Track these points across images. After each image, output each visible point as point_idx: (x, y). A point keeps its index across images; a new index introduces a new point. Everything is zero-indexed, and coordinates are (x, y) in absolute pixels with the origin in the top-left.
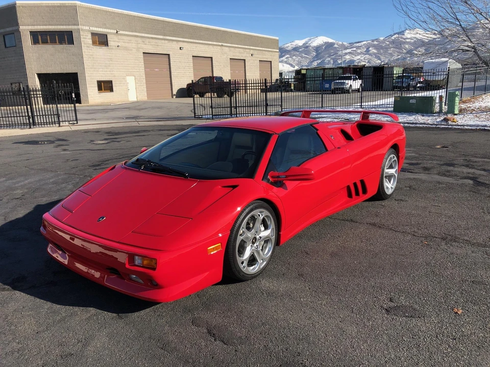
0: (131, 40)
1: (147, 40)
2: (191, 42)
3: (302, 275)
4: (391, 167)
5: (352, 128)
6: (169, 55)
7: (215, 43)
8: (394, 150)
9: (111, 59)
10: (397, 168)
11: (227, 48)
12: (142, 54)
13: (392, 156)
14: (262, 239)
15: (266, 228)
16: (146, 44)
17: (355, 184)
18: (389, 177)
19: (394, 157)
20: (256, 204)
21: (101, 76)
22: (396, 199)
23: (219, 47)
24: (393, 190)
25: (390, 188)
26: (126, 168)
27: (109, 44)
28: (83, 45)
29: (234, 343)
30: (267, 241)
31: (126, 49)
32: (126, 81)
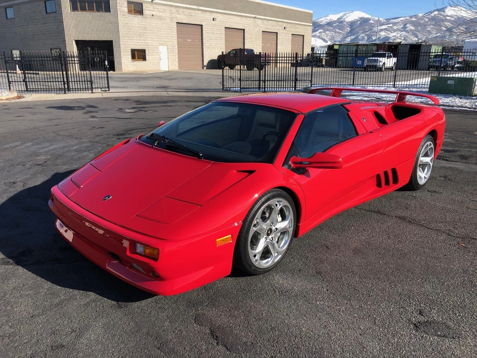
0: (165, 10)
1: (181, 10)
2: (224, 14)
3: (320, 273)
4: (426, 155)
5: (386, 110)
6: (202, 25)
7: (248, 15)
8: (431, 137)
9: (145, 28)
10: (433, 156)
11: (260, 21)
12: (176, 24)
13: (429, 143)
14: (277, 231)
15: (284, 219)
16: (180, 14)
17: (386, 173)
18: (424, 166)
19: (431, 144)
20: (274, 193)
21: (135, 45)
22: (429, 190)
23: (252, 19)
24: (426, 180)
25: (423, 178)
26: (140, 143)
27: (144, 13)
28: (119, 13)
29: (238, 349)
30: (284, 232)
31: (160, 18)
32: (159, 50)
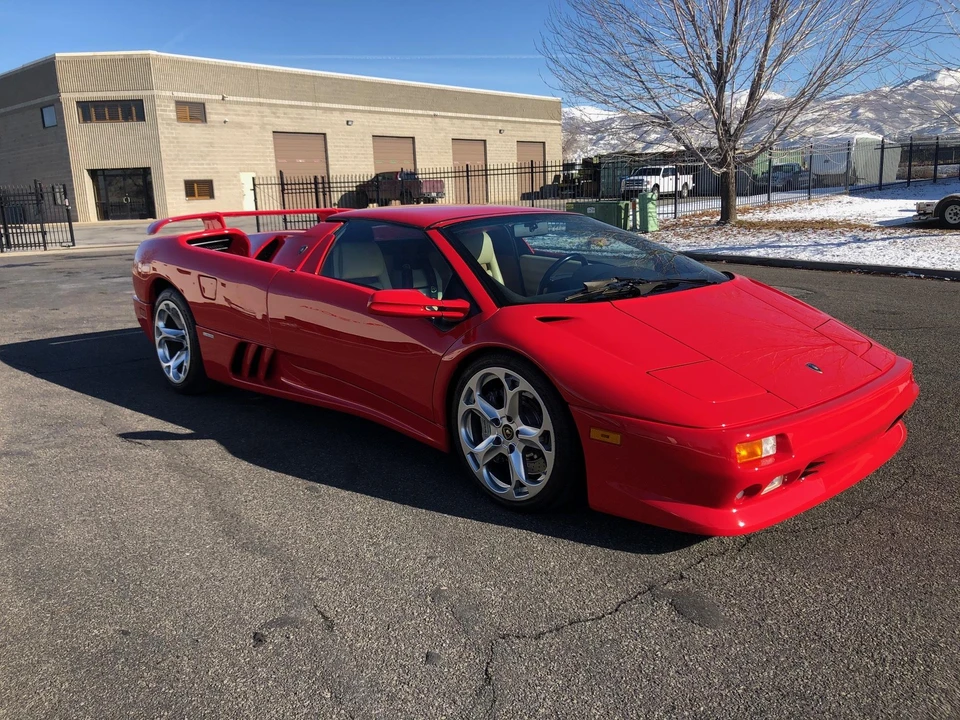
0: (249, 111)
1: (282, 110)
2: (370, 112)
6: (324, 134)
7: (420, 112)
9: (211, 143)
11: (447, 121)
12: (271, 134)
16: (279, 117)
21: (193, 172)
23: (430, 119)
27: (208, 119)
28: (159, 121)
31: (240, 126)
32: (239, 180)
